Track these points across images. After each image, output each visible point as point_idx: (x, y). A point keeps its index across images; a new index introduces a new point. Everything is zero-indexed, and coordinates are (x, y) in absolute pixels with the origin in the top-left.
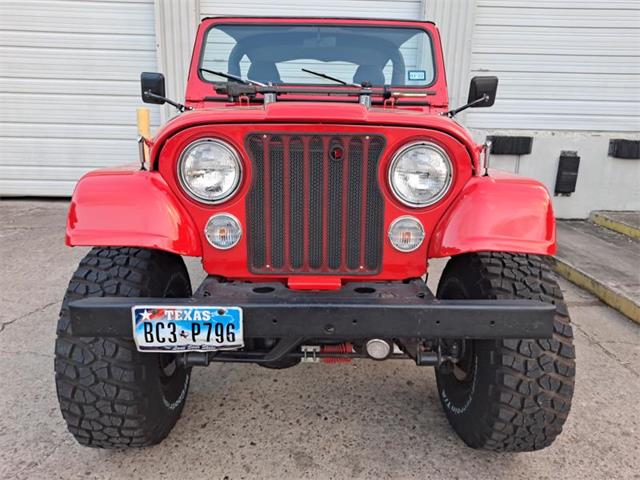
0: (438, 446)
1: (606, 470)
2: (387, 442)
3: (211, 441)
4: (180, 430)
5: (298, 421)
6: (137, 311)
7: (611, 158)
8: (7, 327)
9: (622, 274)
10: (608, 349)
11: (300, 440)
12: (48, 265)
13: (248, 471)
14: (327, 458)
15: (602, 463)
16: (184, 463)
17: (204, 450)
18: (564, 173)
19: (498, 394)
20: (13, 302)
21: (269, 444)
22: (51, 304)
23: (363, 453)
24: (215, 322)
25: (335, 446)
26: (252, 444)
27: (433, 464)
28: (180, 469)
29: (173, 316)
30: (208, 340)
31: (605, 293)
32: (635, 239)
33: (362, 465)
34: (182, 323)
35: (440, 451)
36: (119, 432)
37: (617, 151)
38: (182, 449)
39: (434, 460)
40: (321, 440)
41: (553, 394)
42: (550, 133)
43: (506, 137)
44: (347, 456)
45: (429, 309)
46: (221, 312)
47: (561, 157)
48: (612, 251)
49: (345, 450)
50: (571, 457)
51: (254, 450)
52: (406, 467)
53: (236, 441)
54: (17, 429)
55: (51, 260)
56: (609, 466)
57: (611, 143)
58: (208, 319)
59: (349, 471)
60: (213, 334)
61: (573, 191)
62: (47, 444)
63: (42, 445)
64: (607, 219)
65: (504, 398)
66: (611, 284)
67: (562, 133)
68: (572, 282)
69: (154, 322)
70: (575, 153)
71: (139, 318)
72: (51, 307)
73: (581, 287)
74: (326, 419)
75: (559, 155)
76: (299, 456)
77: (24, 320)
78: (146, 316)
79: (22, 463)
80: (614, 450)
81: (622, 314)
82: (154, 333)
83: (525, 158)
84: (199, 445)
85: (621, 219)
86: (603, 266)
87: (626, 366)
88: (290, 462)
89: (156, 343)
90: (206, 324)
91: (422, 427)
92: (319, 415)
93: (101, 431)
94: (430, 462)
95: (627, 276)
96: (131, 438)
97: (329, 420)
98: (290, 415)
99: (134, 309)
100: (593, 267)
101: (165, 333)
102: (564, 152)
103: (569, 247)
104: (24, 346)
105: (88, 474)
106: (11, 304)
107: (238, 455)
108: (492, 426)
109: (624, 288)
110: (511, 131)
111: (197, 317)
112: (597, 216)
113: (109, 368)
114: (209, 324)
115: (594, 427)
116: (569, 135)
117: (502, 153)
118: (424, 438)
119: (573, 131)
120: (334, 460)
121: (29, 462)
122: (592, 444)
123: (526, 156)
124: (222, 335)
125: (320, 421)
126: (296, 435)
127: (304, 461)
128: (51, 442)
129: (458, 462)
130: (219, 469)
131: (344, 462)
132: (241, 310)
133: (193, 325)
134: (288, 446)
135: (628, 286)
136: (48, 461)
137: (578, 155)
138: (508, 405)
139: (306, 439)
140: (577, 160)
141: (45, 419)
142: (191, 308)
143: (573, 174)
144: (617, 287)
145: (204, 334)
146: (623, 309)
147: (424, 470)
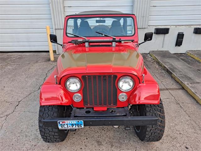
0: (132, 138)
1: (173, 144)
2: (120, 138)
3: (77, 138)
4: (69, 135)
5: (98, 132)
6: (59, 122)
7: (194, 34)
8: (20, 102)
9: (190, 78)
10: (181, 106)
11: (98, 137)
12: (26, 79)
13: (86, 146)
14: (105, 142)
15: (172, 143)
16: (71, 144)
17: (75, 141)
18: (179, 39)
19: (145, 132)
20: (20, 94)
21: (91, 139)
22: (30, 94)
23: (114, 141)
24: (77, 124)
25: (107, 139)
26: (87, 139)
27: (131, 144)
28: (70, 146)
29: (67, 123)
30: (76, 127)
31: (184, 86)
32: (198, 61)
33: (113, 144)
34: (69, 124)
35: (133, 140)
36: (54, 136)
37: (196, 32)
38: (70, 140)
39: (131, 143)
40: (104, 137)
41: (159, 132)
42: (175, 26)
43: (161, 28)
44: (110, 142)
45: (127, 120)
46: (78, 122)
47: (178, 34)
48: (189, 69)
49: (109, 140)
50: (165, 141)
51: (87, 141)
52: (124, 145)
53: (82, 138)
54: (29, 135)
55: (27, 77)
56: (174, 143)
57: (194, 29)
58: (75, 123)
59: (110, 146)
60: (77, 126)
61: (181, 45)
62: (37, 140)
63: (36, 140)
64: (191, 54)
65: (147, 133)
66: (186, 83)
67: (179, 26)
68: (176, 81)
69: (63, 124)
70: (183, 33)
71: (59, 123)
72: (30, 95)
73: (178, 82)
74: (105, 131)
75: (177, 34)
76: (98, 142)
77: (24, 100)
78: (61, 123)
79: (33, 145)
80: (176, 139)
81: (188, 92)
82: (63, 126)
83: (167, 35)
84: (74, 139)
85: (195, 54)
86: (185, 75)
87: (185, 111)
88: (96, 144)
89: (63, 128)
90: (75, 124)
91: (129, 133)
92: (103, 130)
93: (49, 136)
94: (130, 143)
95: (191, 79)
96: (56, 138)
97: (106, 131)
98: (96, 130)
99: (58, 122)
100: (182, 76)
101: (66, 126)
102: (179, 33)
103: (177, 67)
104: (26, 109)
105: (49, 148)
106: (19, 94)
107: (83, 142)
108: (144, 138)
109: (190, 84)
110: (163, 26)
111: (73, 123)
112: (188, 52)
113: (52, 129)
114: (76, 124)
115: (173, 132)
116: (181, 27)
117: (160, 34)
118: (129, 136)
119: (182, 25)
120: (106, 143)
121: (34, 145)
122: (171, 137)
123: (167, 34)
124: (79, 126)
125: (103, 131)
126: (97, 136)
127: (99, 143)
128: (38, 139)
129: (137, 143)
130: (79, 146)
131: (109, 143)
132: (83, 121)
133: (72, 124)
134: (96, 139)
135: (191, 83)
136: (38, 145)
137: (184, 33)
138: (148, 135)
139: (99, 137)
140: (183, 35)
141: (35, 132)
142: (71, 121)
143: (181, 40)
144: (188, 84)
145: (75, 126)
146: (188, 91)
147: (128, 145)
